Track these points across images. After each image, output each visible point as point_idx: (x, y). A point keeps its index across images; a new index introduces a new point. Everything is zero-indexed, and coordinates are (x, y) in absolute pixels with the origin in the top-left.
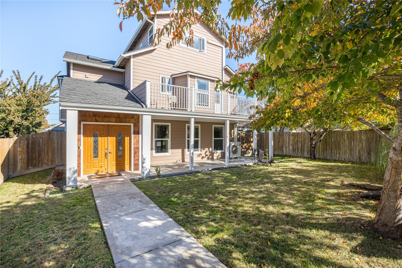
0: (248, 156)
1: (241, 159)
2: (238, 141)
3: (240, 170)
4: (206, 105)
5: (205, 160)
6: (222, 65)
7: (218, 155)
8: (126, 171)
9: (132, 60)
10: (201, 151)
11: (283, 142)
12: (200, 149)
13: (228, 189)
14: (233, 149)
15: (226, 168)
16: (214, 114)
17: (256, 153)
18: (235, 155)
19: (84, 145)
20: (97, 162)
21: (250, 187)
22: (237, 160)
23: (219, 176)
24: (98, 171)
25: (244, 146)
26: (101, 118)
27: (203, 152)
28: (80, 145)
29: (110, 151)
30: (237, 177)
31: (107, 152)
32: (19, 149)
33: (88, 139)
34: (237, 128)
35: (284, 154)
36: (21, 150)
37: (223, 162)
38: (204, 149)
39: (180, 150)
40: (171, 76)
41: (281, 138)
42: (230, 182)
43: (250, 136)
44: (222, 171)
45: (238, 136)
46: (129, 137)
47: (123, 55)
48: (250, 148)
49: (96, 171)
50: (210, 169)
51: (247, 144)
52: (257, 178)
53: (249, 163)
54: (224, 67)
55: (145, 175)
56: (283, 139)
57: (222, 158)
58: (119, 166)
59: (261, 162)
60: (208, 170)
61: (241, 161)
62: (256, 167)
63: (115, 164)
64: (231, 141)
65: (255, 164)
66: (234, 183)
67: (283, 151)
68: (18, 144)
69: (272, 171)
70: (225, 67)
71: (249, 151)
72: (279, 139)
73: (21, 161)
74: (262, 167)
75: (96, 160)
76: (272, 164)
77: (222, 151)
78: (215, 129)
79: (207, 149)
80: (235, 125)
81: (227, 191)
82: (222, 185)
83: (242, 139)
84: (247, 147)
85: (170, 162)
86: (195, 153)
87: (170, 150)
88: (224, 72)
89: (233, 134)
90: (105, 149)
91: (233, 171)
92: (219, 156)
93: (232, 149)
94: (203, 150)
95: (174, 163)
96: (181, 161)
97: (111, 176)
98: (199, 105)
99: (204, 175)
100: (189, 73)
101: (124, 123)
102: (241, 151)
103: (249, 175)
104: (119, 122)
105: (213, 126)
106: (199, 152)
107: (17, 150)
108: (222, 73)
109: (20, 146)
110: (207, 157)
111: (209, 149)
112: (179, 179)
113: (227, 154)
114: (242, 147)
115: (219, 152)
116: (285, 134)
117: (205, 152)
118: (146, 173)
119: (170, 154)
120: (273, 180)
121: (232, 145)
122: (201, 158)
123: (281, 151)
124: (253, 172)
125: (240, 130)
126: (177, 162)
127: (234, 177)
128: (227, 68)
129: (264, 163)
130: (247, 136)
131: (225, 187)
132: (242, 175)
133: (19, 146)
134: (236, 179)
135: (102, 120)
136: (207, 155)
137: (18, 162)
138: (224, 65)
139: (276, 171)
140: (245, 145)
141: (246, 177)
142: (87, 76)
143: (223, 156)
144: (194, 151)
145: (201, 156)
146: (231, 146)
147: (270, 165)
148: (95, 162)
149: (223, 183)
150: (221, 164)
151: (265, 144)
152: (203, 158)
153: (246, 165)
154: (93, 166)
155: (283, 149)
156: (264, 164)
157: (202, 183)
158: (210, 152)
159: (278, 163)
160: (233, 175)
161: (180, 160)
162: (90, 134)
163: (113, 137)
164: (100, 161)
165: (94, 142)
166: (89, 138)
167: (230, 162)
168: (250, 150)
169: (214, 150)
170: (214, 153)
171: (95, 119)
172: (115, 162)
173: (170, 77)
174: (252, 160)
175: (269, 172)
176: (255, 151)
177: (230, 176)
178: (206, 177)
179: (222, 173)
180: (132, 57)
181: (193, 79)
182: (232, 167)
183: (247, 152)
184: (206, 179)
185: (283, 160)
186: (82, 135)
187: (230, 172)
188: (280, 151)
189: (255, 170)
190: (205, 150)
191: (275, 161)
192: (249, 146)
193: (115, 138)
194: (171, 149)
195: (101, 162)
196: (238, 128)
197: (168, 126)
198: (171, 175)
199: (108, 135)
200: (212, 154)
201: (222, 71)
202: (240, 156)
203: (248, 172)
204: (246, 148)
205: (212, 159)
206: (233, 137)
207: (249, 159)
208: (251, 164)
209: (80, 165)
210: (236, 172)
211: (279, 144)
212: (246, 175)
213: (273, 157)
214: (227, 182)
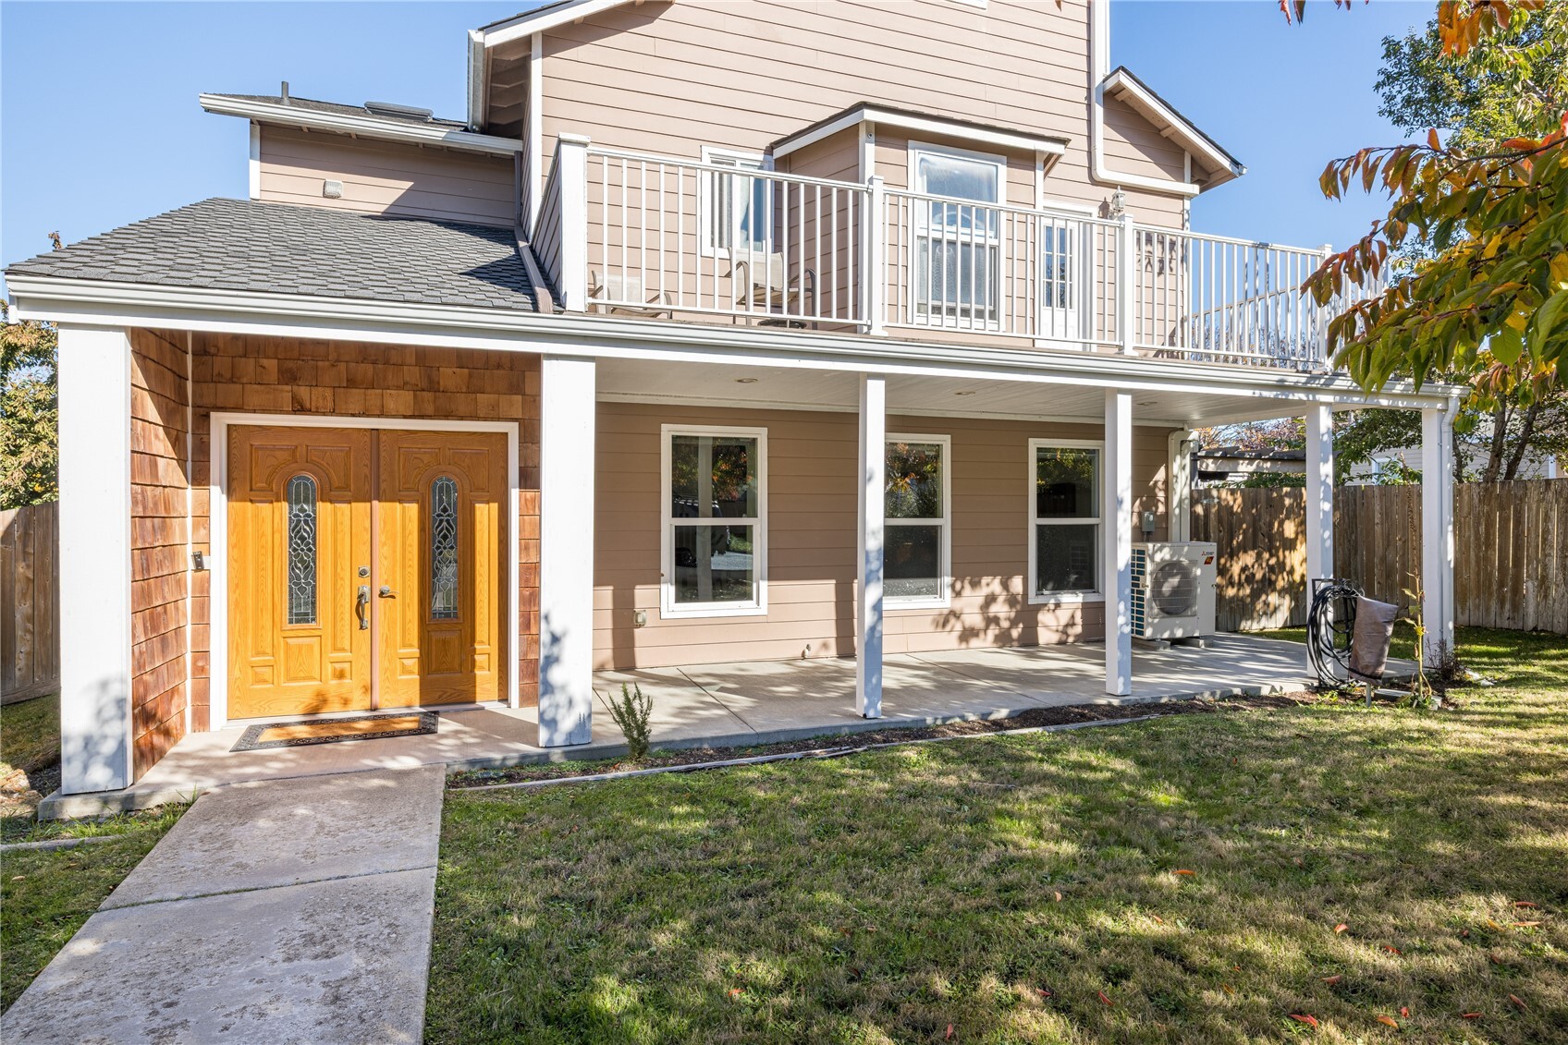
0: (1261, 634)
1: (1217, 652)
2: (1195, 535)
3: (1210, 737)
4: (980, 314)
5: (984, 653)
6: (1089, 74)
7: (1064, 620)
8: (479, 704)
9: (537, 66)
10: (958, 594)
11: (1518, 547)
12: (947, 580)
13: (1103, 920)
14: (1166, 588)
15: (1111, 712)
16: (1033, 350)
17: (1330, 616)
18: (1178, 620)
19: (232, 546)
20: (310, 647)
21: (1311, 917)
22: (1189, 654)
23: (1045, 778)
24: (322, 700)
25: (1236, 569)
26: (328, 393)
27: (970, 603)
28: (203, 548)
29: (386, 587)
30: (1190, 795)
31: (367, 590)
32: (21, 569)
33: (256, 516)
34: (1187, 460)
35: (1530, 623)
36: (31, 576)
37: (1091, 668)
38: (975, 584)
39: (825, 590)
40: (770, 150)
41: (1504, 521)
42: (1127, 843)
43: (1274, 507)
44: (1082, 734)
45: (1199, 509)
46: (495, 506)
47: (478, 37)
48: (1281, 583)
49: (307, 699)
50: (1002, 713)
51: (1259, 556)
52: (1362, 813)
53: (1277, 683)
54: (1098, 79)
55: (559, 739)
56: (1518, 522)
57: (1088, 642)
58: (438, 671)
59: (1374, 678)
60: (984, 716)
61: (1219, 664)
62: (1334, 716)
63: (413, 664)
64: (1143, 533)
65: (1322, 688)
66: (1167, 851)
67: (1517, 607)
68: (19, 546)
69: (1484, 761)
70: (1110, 84)
71: (1273, 599)
72: (1489, 525)
73: (30, 626)
74: (1383, 720)
75: (301, 637)
76: (1458, 697)
77: (1093, 598)
78: (1047, 462)
79: (995, 585)
80: (1173, 441)
81: (1095, 941)
82: (1058, 871)
83: (1220, 521)
84: (1259, 576)
85: (765, 658)
86: (890, 604)
87: (764, 585)
88: (1099, 111)
89: (1161, 495)
90: (356, 573)
91: (1156, 736)
92: (1072, 624)
93: (1157, 584)
94: (968, 591)
95: (789, 662)
96: (833, 651)
97: (382, 730)
98: (937, 310)
99: (946, 759)
100: (870, 115)
101: (462, 418)
102: (1220, 598)
103: (1289, 783)
104: (430, 410)
105: (1034, 444)
106: (945, 602)
107: (12, 574)
108: (1090, 122)
109: (25, 553)
110: (993, 631)
111: (1005, 586)
112: (766, 780)
113: (1119, 620)
114: (1222, 571)
115: (1072, 601)
116: (1533, 495)
117: (981, 600)
118: (567, 723)
119: (763, 610)
120: (1511, 843)
121: (1158, 557)
122: (956, 634)
123: (1502, 603)
124: (1314, 758)
125: (1205, 476)
126: (803, 657)
127: (1165, 796)
128: (1120, 88)
129: (1390, 683)
130: (1255, 503)
131: (1079, 897)
132: (1226, 780)
133: (21, 557)
134: (1179, 811)
135: (330, 405)
136: (996, 620)
137: (19, 633)
138: (1102, 68)
139: (1520, 761)
140: (1248, 558)
141: (1265, 801)
142: (330, 189)
143: (1094, 630)
144: (886, 593)
145: (959, 627)
146: (1149, 567)
147: (1439, 701)
148: (300, 647)
149: (1068, 848)
150: (1083, 677)
151: (1383, 559)
152: (968, 634)
153: (1252, 696)
154: (287, 670)
155: (1516, 589)
156: (1395, 691)
157: (906, 832)
158: (1012, 601)
159: (1503, 693)
160: (1154, 769)
161: (825, 646)
162: (270, 484)
163: (400, 501)
164: (328, 642)
165: (295, 529)
166: (266, 507)
167: (1139, 667)
168: (1282, 592)
169: (1040, 588)
170: (1039, 607)
171: (295, 399)
172: (416, 651)
173: (760, 157)
174: (1299, 657)
175: (1457, 765)
176: (1321, 598)
177: (1132, 781)
178: (952, 781)
179: (1074, 756)
180: (537, 47)
181: (893, 154)
182: (1156, 707)
183: (1259, 606)
184: (945, 793)
185: (1537, 667)
186: (217, 495)
187: (1136, 744)
188: (1494, 605)
189: (1334, 740)
190: (984, 591)
191: (1474, 676)
192: (1271, 569)
193: (413, 509)
194: (772, 576)
195: (335, 649)
196: (1195, 458)
197: (754, 441)
198: (731, 744)
199: (374, 489)
200: (1027, 615)
201: (1089, 106)
202: (1211, 630)
203: (1277, 754)
204: (1250, 579)
205: (1029, 643)
206: (1161, 509)
207: (1273, 650)
208: (1293, 688)
209: (207, 660)
210: (1184, 746)
211: (1487, 560)
212: (1260, 776)
213: (1457, 642)
214: (1102, 838)
